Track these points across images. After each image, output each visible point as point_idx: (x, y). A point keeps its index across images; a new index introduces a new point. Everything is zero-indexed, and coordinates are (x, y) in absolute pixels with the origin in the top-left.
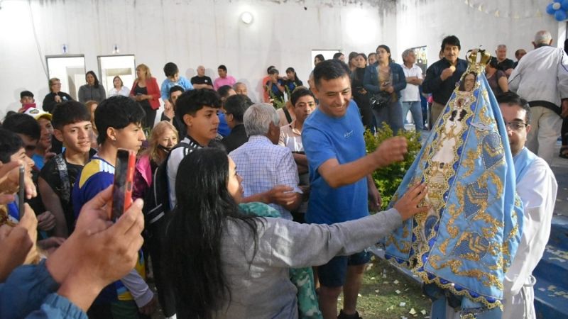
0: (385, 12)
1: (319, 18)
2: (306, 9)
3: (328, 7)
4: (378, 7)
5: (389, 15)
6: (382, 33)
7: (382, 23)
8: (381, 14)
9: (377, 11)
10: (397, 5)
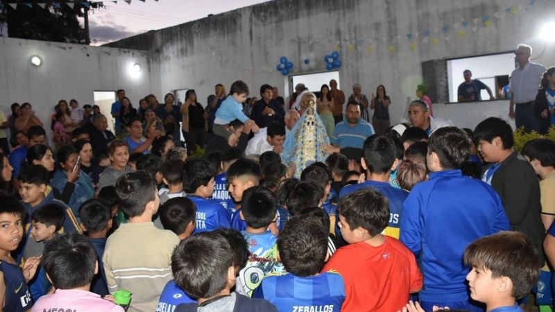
0: (151, 60)
1: (99, 63)
2: (88, 55)
3: (106, 55)
4: (146, 57)
5: (154, 63)
6: (150, 77)
7: (149, 70)
8: (148, 62)
9: (145, 60)
10: (161, 55)
